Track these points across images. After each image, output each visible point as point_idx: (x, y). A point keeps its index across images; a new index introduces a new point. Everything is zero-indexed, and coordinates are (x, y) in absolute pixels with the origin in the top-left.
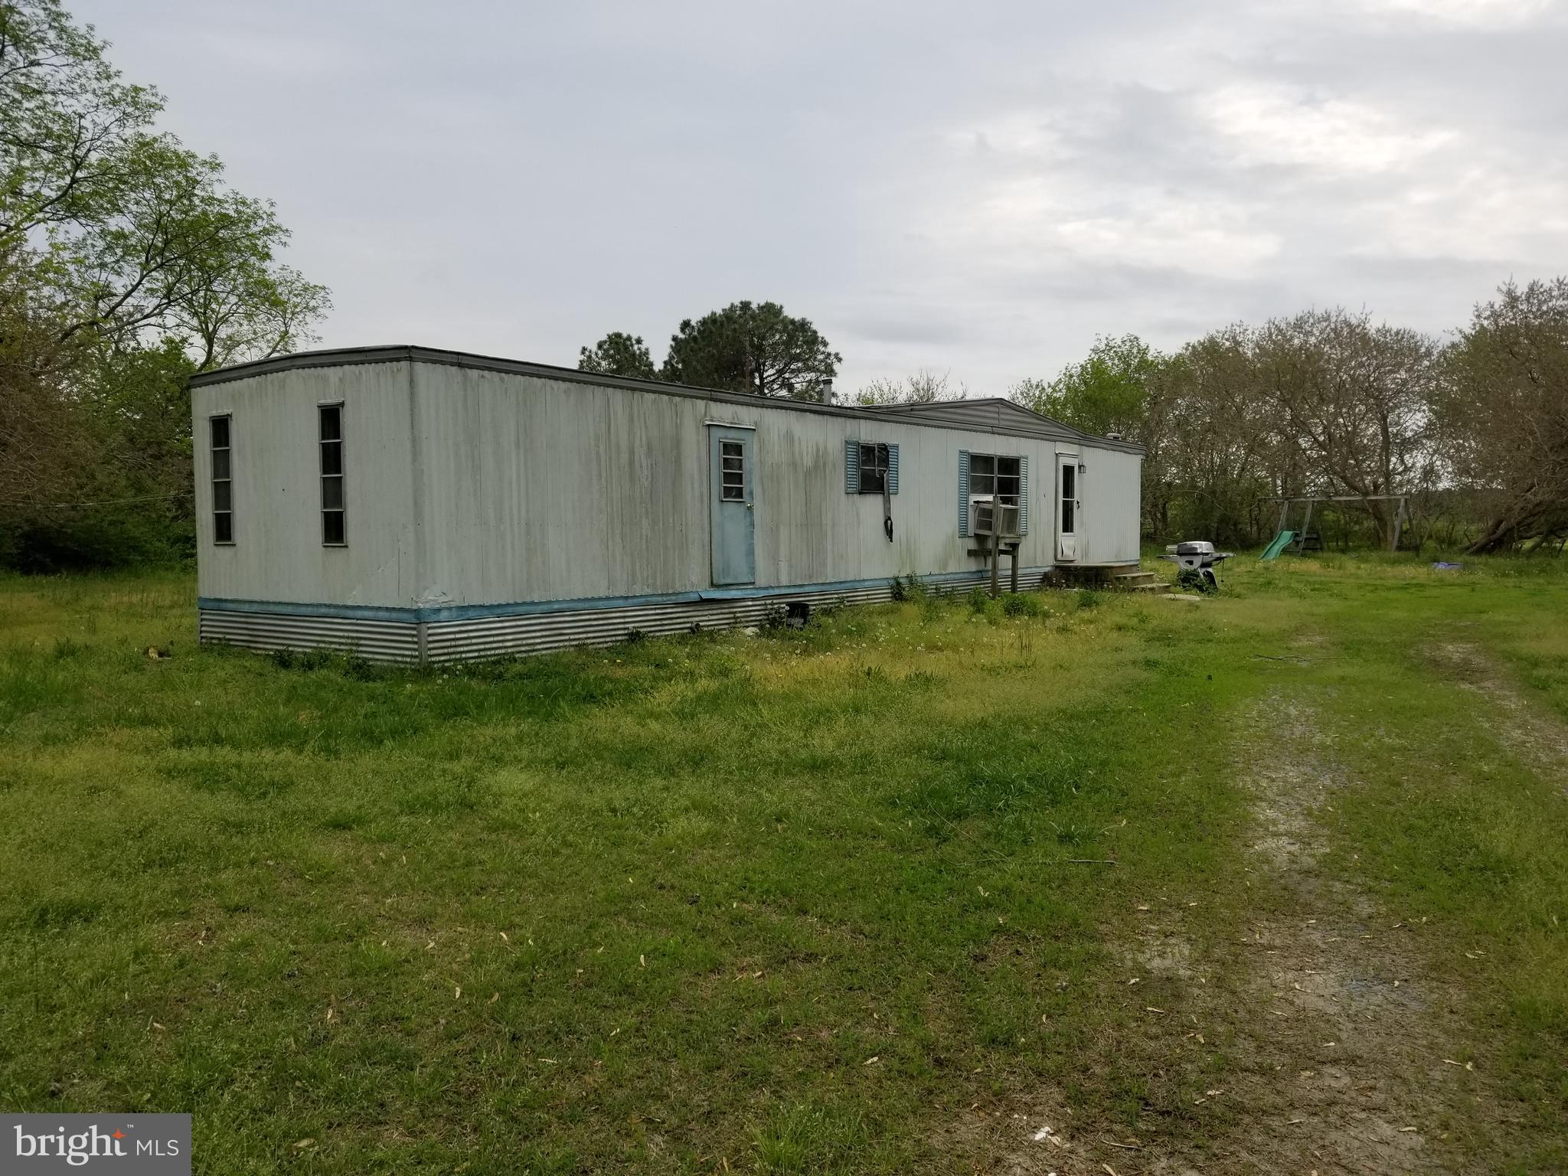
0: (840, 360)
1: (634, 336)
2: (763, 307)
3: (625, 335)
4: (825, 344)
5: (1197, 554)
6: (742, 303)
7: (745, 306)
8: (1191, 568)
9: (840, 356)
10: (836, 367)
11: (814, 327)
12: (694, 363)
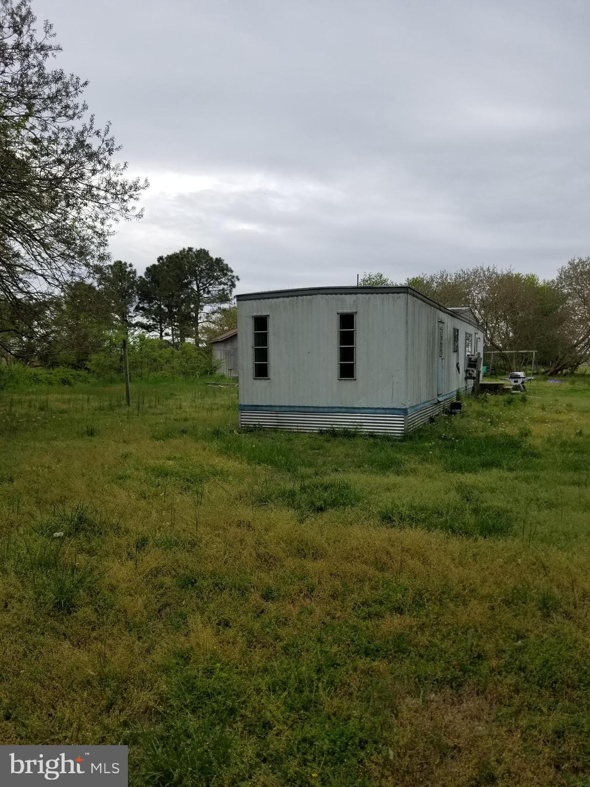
0: (238, 279)
1: (128, 263)
2: (199, 251)
3: (123, 262)
4: (232, 271)
5: (520, 378)
6: (189, 248)
7: (190, 249)
8: (517, 384)
9: (239, 277)
10: (237, 283)
11: (225, 262)
12: (168, 278)
